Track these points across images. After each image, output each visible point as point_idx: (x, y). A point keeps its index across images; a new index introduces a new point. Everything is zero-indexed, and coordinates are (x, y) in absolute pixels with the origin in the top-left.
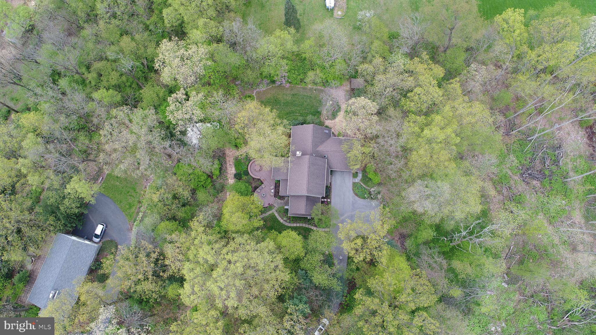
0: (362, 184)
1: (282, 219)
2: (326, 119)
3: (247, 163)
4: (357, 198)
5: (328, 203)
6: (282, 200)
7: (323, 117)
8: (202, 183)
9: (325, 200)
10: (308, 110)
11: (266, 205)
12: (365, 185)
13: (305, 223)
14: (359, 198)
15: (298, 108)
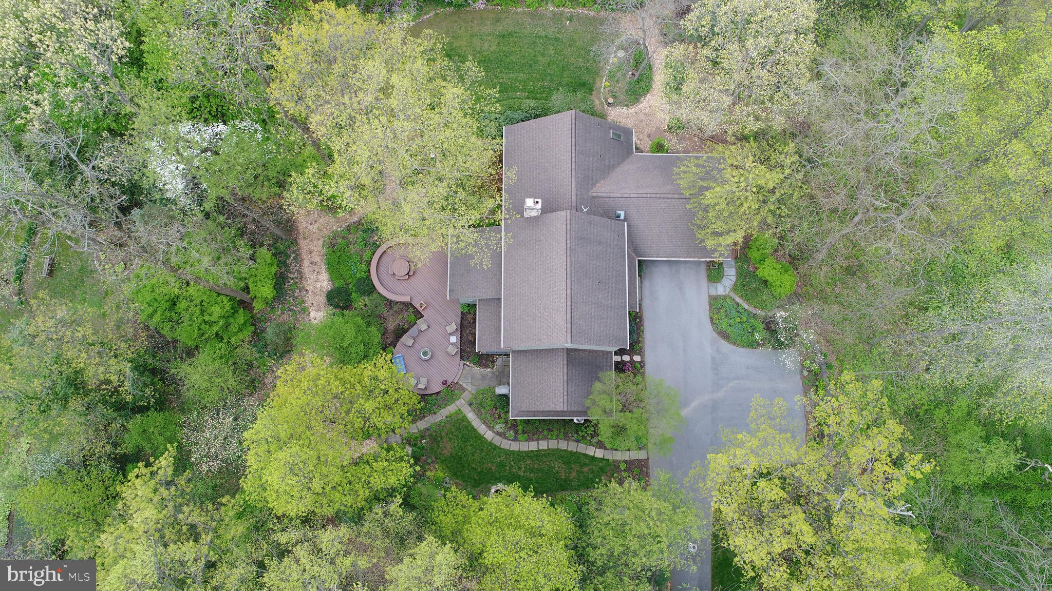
0: (738, 300)
1: (491, 428)
2: (609, 104)
3: (366, 256)
4: (725, 346)
5: (637, 369)
6: (487, 366)
7: (599, 99)
8: (215, 328)
9: (626, 358)
10: (551, 80)
11: (436, 387)
12: (749, 304)
13: (566, 437)
14: (734, 344)
15: (522, 76)
